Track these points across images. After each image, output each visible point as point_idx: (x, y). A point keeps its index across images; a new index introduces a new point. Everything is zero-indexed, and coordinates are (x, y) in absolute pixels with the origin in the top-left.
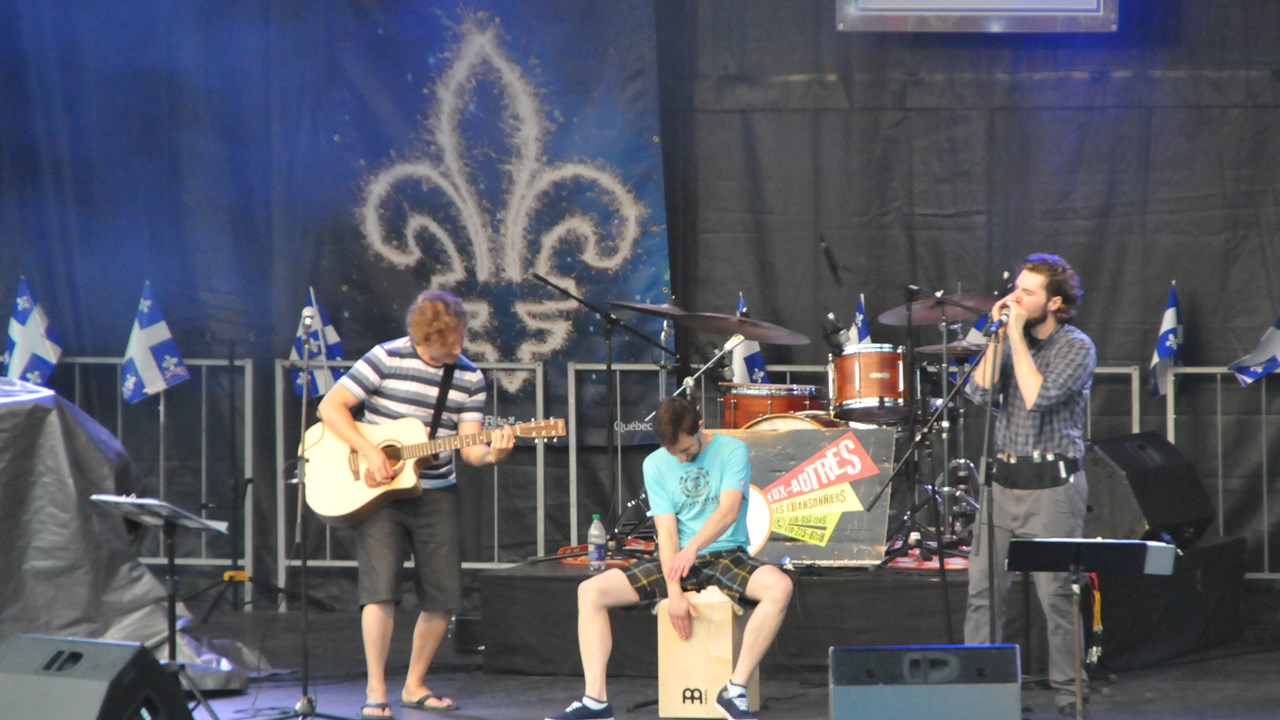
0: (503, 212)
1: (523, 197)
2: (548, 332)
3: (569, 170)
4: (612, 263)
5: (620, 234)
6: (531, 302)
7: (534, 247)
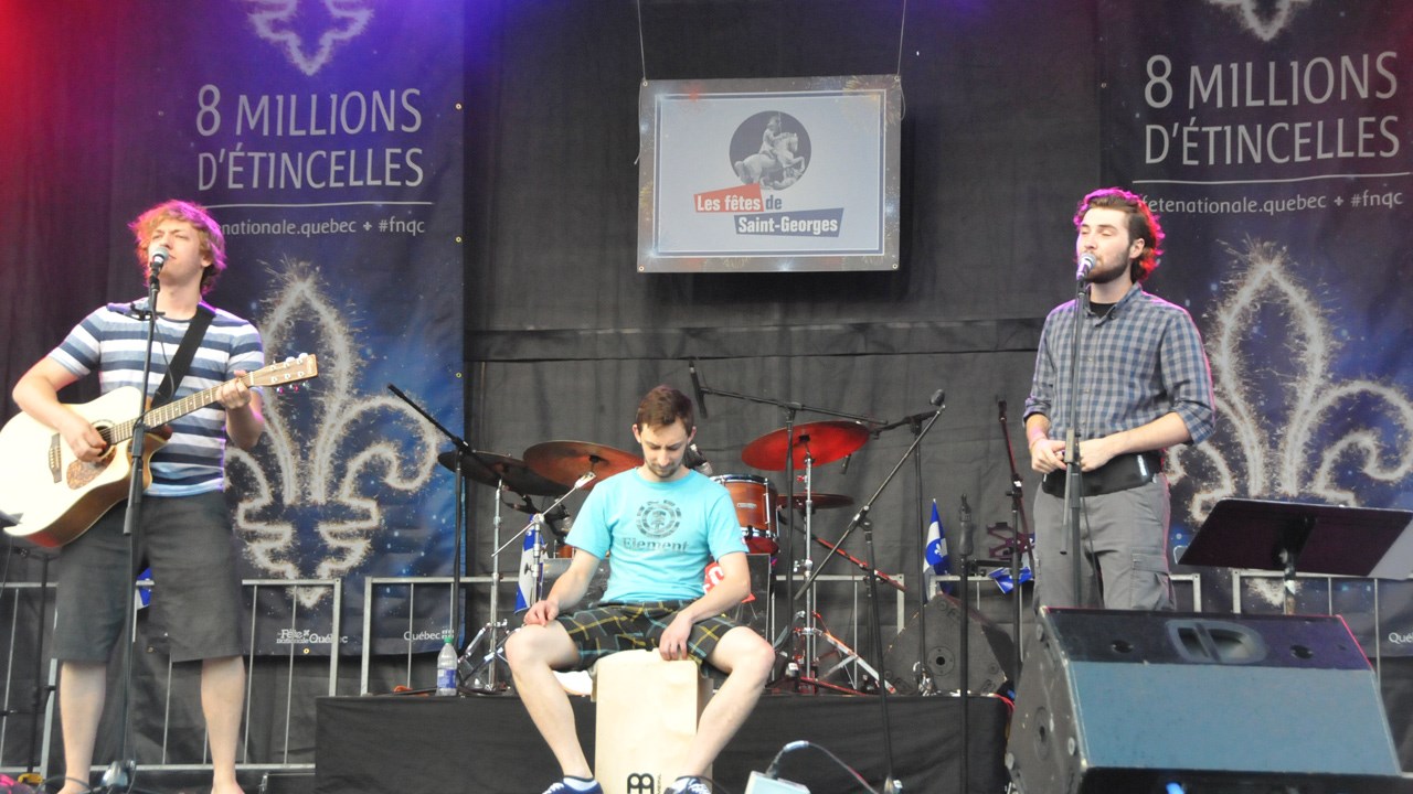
0: (313, 441)
1: (333, 426)
2: (348, 550)
3: (378, 402)
4: (413, 486)
5: (422, 459)
6: (334, 522)
7: (340, 471)
